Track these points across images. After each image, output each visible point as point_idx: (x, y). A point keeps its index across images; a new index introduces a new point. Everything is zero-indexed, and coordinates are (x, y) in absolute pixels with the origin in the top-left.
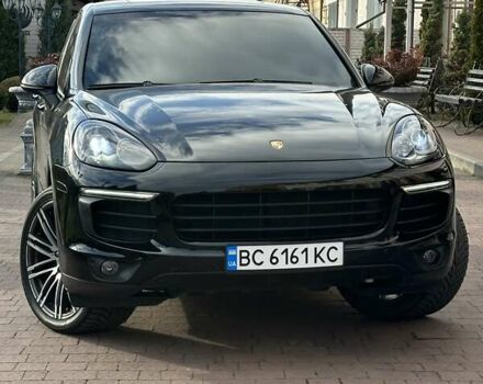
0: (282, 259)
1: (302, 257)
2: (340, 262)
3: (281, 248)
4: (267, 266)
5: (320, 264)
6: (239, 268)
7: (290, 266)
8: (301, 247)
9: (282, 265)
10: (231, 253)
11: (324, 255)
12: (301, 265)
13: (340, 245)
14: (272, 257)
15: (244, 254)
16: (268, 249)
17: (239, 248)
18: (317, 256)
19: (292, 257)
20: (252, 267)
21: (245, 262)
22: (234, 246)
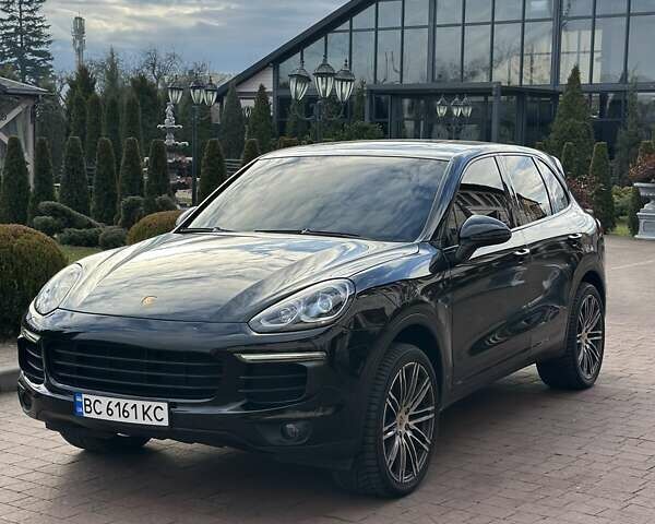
0: (116, 410)
1: (132, 412)
2: (165, 423)
3: (115, 401)
4: (104, 416)
5: (147, 422)
6: (85, 415)
7: (123, 420)
8: (131, 402)
9: (116, 418)
10: (79, 399)
11: (150, 413)
12: (131, 420)
13: (165, 406)
14: (108, 409)
15: (88, 403)
16: (105, 400)
17: (84, 396)
18: (145, 413)
19: (124, 411)
20: (93, 415)
21: (88, 409)
22: (80, 394)
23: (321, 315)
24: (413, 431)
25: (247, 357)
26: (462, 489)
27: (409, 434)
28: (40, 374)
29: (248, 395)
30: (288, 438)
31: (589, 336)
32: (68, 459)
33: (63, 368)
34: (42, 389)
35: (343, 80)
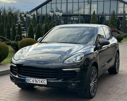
0: (35, 81)
2: (46, 84)
3: (34, 79)
4: (32, 82)
5: (42, 84)
6: (27, 82)
7: (36, 83)
8: (38, 79)
9: (35, 83)
10: (26, 79)
11: (43, 82)
12: (38, 83)
13: (46, 80)
14: (33, 81)
16: (32, 79)
17: (27, 78)
18: (41, 82)
19: (37, 81)
20: (29, 82)
21: (28, 81)
22: (26, 78)
23: (79, 60)
24: (94, 84)
25: (64, 70)
26: (104, 96)
27: (93, 85)
28: (16, 73)
29: (64, 78)
30: (72, 87)
31: (117, 63)
32: (18, 91)
33: (22, 72)
34: (17, 76)
35: (60, 12)
